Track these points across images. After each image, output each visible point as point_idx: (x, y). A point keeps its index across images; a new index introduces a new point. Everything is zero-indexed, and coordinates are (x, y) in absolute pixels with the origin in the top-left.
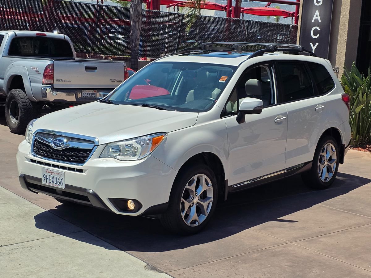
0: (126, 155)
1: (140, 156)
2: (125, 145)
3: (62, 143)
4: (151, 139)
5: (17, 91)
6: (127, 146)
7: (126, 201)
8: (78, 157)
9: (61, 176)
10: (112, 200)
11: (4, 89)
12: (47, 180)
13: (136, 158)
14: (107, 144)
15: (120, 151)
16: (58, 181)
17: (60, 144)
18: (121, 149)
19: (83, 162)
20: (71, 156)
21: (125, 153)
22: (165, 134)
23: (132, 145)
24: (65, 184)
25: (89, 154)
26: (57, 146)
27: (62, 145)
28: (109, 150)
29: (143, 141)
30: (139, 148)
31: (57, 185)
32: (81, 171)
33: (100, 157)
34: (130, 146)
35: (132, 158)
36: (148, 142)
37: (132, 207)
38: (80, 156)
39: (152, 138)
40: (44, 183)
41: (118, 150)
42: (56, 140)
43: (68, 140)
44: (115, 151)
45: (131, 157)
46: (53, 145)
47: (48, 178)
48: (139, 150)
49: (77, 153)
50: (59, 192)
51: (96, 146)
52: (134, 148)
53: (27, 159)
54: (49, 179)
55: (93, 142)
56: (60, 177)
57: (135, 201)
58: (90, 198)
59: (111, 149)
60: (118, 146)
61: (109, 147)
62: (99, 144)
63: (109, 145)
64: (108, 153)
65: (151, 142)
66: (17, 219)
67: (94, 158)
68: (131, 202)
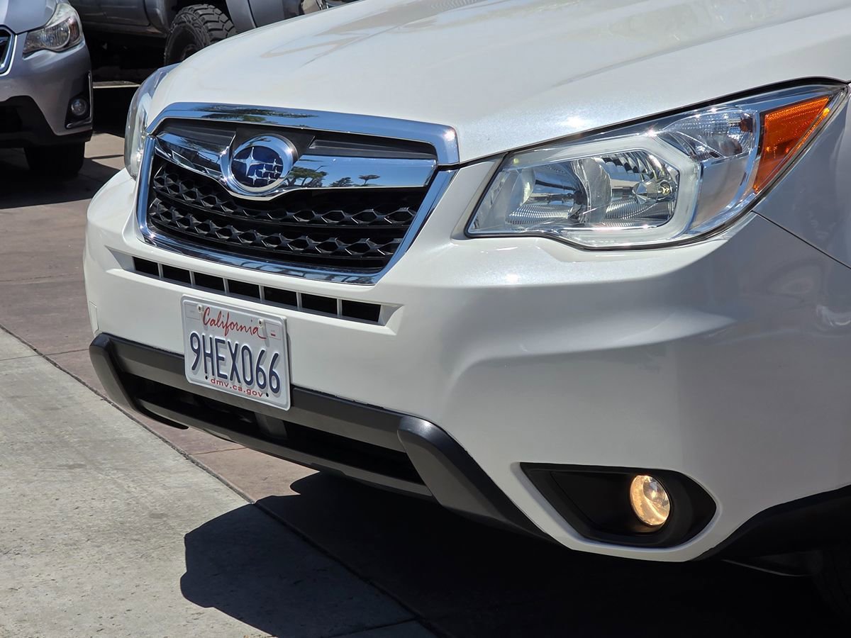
0: (615, 217)
1: (692, 221)
2: (607, 160)
3: (269, 168)
4: (756, 120)
5: (200, 12)
6: (617, 162)
7: (622, 478)
8: (350, 235)
9: (271, 339)
10: (542, 476)
11: (158, 11)
12: (209, 364)
13: (669, 232)
14: (507, 157)
15: (580, 196)
16: (259, 370)
17: (264, 170)
18: (585, 181)
19: (373, 264)
20: (319, 234)
21: (609, 210)
22: (839, 87)
23: (642, 155)
24: (292, 386)
25: (408, 219)
26: (250, 183)
27: (272, 176)
28: (521, 194)
29: (705, 135)
30: (688, 174)
31: (256, 388)
32: (368, 312)
33: (470, 231)
34: (631, 163)
35: (648, 232)
36: (736, 137)
37: (659, 515)
38: (364, 233)
39: (762, 115)
40: (197, 378)
41: (567, 192)
42: (244, 154)
43: (302, 149)
44: (550, 199)
45: (646, 227)
46: (228, 178)
47: (211, 355)
48: (689, 188)
49: (346, 216)
50: (271, 428)
51: (444, 168)
52: (660, 177)
53: (119, 256)
54: (219, 358)
55: (427, 149)
56: (267, 345)
57: (669, 480)
58: (423, 462)
59: (528, 187)
60: (567, 165)
61: (514, 176)
62: (462, 160)
63: (515, 161)
64: (515, 207)
65: (755, 137)
66: (106, 548)
67: (438, 239)
68: (647, 488)
